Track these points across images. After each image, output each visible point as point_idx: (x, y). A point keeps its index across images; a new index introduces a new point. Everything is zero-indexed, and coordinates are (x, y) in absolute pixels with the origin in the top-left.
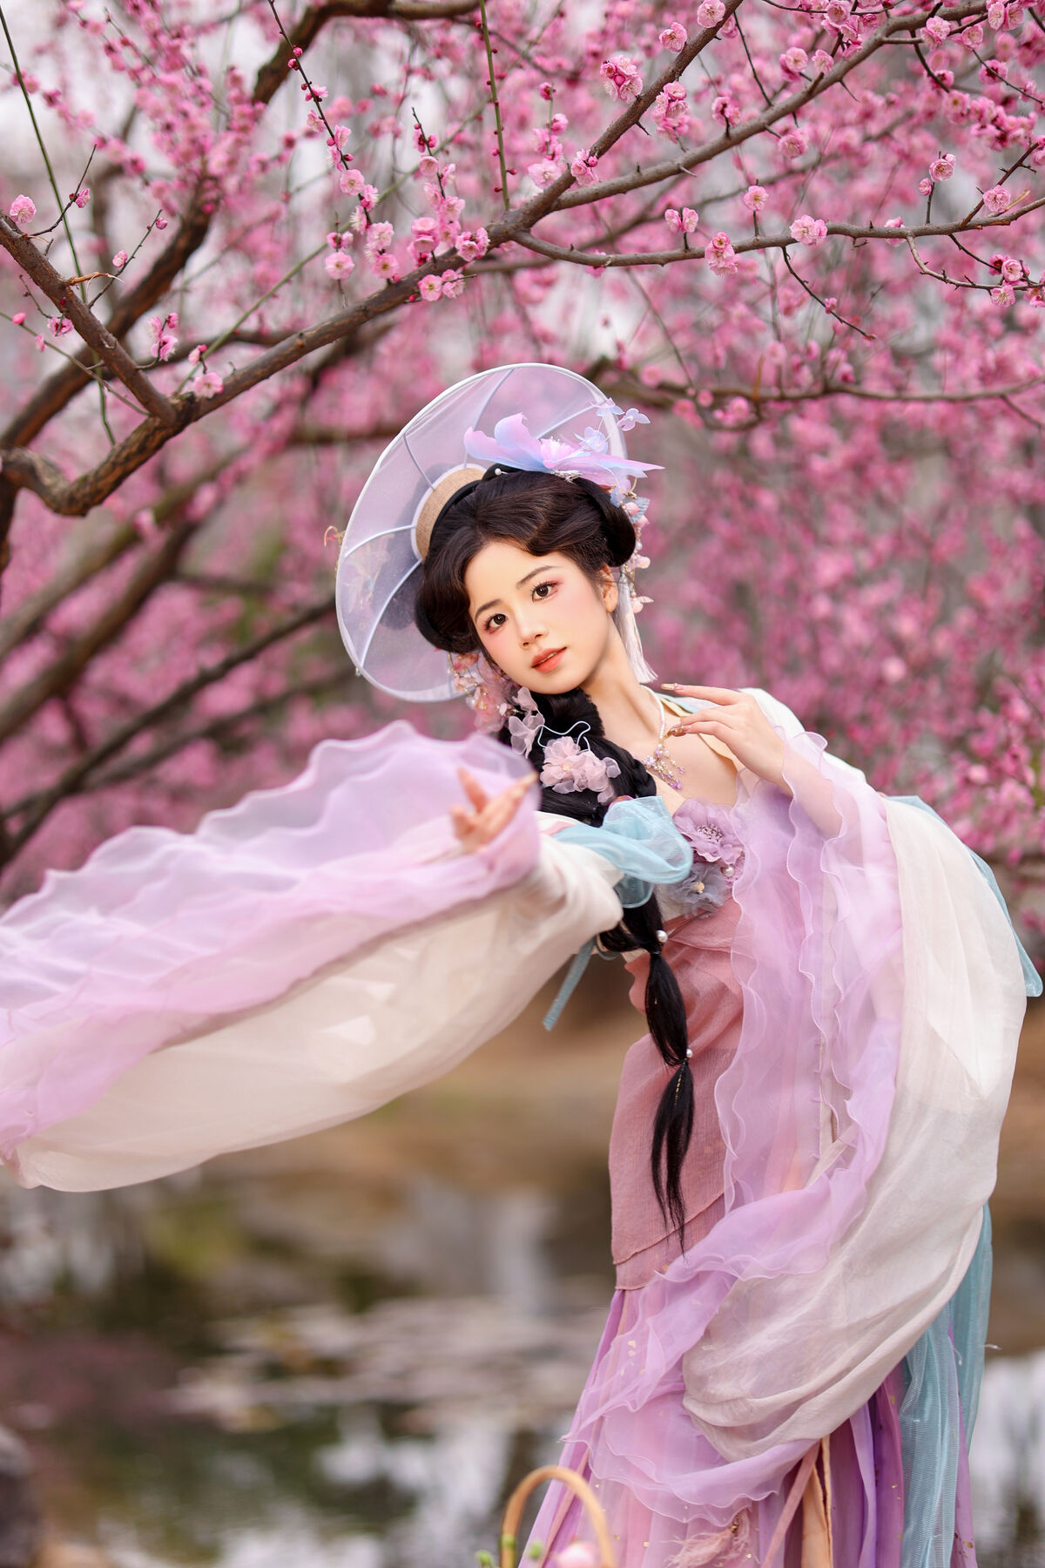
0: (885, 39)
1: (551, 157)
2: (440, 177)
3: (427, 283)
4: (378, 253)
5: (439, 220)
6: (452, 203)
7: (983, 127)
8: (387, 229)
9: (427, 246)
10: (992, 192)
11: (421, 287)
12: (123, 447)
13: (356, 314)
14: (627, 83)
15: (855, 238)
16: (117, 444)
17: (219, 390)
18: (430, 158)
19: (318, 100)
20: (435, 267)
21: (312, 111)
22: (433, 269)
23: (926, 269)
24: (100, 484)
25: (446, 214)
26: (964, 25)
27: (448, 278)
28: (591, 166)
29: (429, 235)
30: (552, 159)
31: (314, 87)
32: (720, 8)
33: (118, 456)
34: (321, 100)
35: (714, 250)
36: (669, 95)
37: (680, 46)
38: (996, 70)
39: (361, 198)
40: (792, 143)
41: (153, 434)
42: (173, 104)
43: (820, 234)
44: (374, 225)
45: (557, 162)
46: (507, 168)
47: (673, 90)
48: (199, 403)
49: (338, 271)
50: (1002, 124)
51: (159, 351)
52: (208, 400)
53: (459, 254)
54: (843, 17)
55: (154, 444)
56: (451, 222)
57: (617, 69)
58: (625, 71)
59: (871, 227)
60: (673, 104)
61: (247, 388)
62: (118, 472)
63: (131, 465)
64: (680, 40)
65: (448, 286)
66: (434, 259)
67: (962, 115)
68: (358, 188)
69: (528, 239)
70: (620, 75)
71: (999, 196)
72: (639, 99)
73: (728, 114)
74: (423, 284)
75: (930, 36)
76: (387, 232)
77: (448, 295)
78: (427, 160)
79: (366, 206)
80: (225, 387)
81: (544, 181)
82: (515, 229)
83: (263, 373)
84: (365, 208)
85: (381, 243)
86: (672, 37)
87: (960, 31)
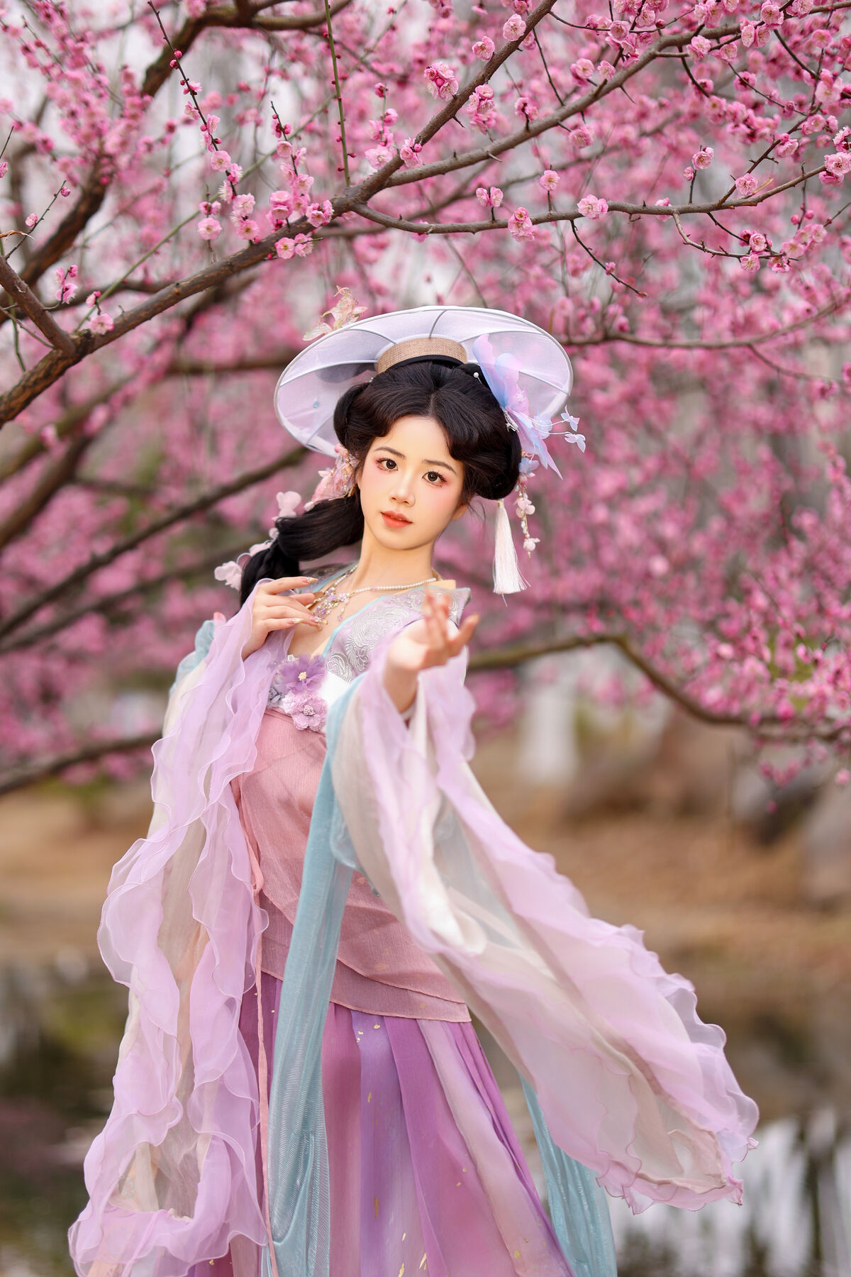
0: (658, 53)
1: (384, 144)
2: (294, 158)
3: (282, 244)
4: (242, 219)
5: (292, 193)
6: (303, 179)
7: (737, 126)
8: (250, 199)
9: (283, 214)
10: (743, 178)
11: (278, 247)
12: (32, 374)
13: (223, 268)
14: (446, 85)
15: (631, 214)
16: (27, 371)
17: (110, 328)
18: (286, 142)
19: (194, 93)
20: (289, 231)
21: (189, 103)
22: (287, 233)
23: (688, 240)
24: (13, 403)
25: (298, 188)
26: (721, 43)
27: (299, 240)
28: (416, 152)
29: (284, 205)
30: (385, 145)
31: (192, 83)
32: (522, 26)
33: (28, 380)
34: (196, 94)
35: (516, 222)
36: (480, 95)
37: (489, 56)
38: (748, 80)
39: (228, 174)
40: (580, 136)
41: (56, 363)
42: (77, 95)
43: (602, 211)
44: (239, 196)
45: (388, 148)
46: (348, 153)
47: (483, 91)
48: (94, 339)
49: (208, 233)
50: (752, 124)
51: (62, 296)
52: (101, 336)
53: (309, 221)
54: (623, 34)
55: (57, 372)
56: (303, 195)
57: (437, 73)
58: (444, 75)
59: (644, 205)
60: (483, 103)
61: (133, 327)
62: (28, 393)
63: (38, 388)
64: (489, 51)
65: (300, 247)
66: (288, 225)
67: (720, 116)
68: (226, 166)
69: (366, 210)
70: (440, 78)
71: (748, 182)
72: (455, 97)
73: (527, 112)
74: (279, 245)
75: (695, 51)
76: (249, 203)
77: (300, 254)
78: (283, 144)
79: (232, 180)
80: (115, 326)
81: (378, 163)
82: (354, 202)
83: (146, 315)
84: (231, 183)
85: (245, 211)
86: (482, 48)
87: (719, 48)
